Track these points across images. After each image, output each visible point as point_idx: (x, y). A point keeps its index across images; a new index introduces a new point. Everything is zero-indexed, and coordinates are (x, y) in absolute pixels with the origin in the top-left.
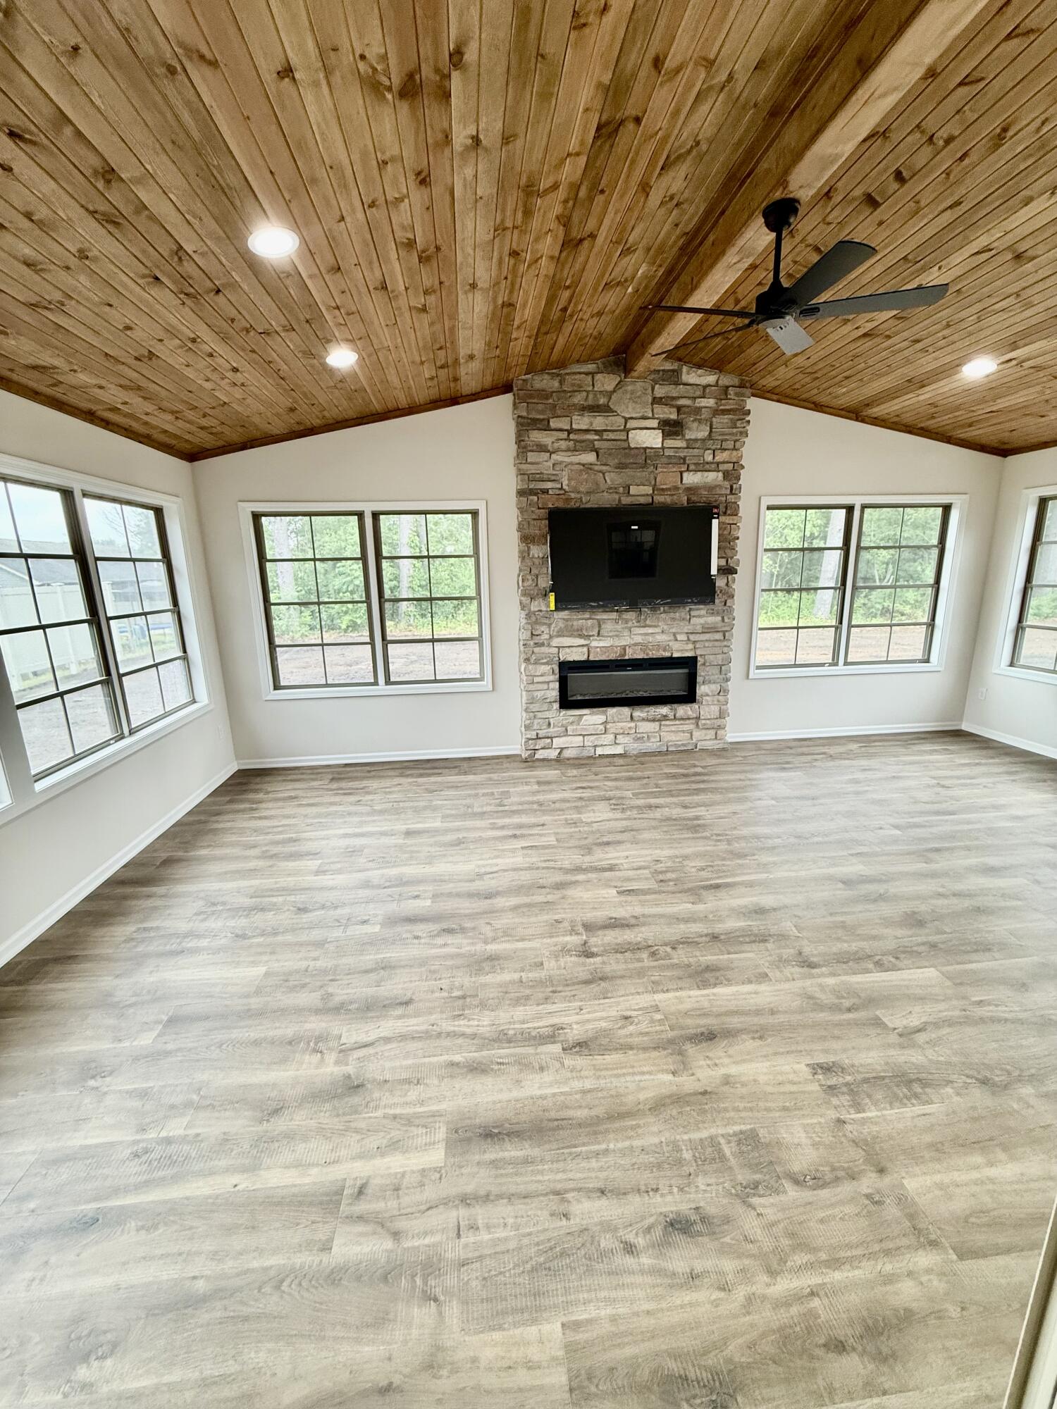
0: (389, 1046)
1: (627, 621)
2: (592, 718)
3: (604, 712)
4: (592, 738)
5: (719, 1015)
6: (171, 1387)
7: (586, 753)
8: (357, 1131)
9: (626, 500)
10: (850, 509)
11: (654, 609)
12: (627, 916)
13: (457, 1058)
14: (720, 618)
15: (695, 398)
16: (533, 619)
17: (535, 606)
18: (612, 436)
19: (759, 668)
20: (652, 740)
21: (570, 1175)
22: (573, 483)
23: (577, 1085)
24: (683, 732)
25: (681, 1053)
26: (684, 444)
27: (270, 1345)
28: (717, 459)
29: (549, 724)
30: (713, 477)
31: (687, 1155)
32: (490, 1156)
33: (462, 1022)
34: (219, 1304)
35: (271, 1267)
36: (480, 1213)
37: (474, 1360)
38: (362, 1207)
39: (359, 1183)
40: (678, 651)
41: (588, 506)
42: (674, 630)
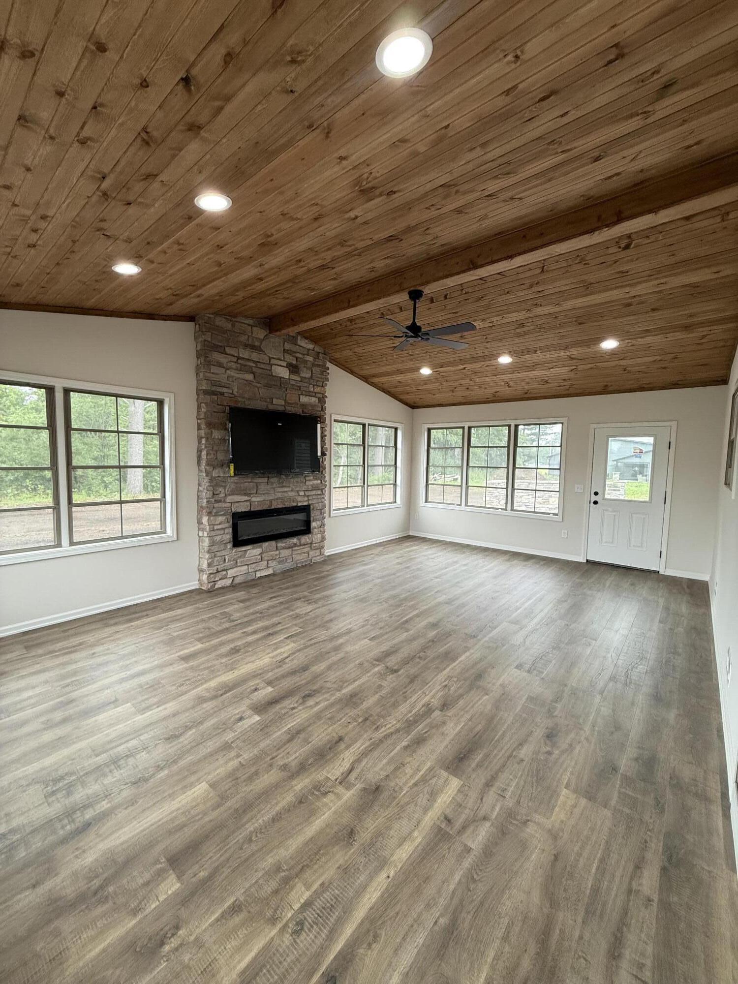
0: (363, 763)
1: (272, 484)
2: (253, 552)
3: (261, 547)
4: (253, 566)
5: (472, 667)
6: (496, 958)
7: (249, 578)
8: (408, 803)
9: (271, 407)
10: (364, 425)
11: (287, 476)
12: (388, 648)
13: (404, 743)
14: (319, 481)
15: (304, 355)
16: (215, 483)
17: (215, 474)
18: (262, 366)
19: (334, 510)
20: (289, 561)
21: (506, 748)
22: (241, 391)
23: (463, 719)
24: (304, 553)
25: (479, 687)
26: (299, 379)
27: (505, 897)
28: (316, 390)
29: (225, 560)
30: (314, 400)
31: (524, 715)
32: (473, 765)
33: (383, 729)
34: (463, 915)
35: (460, 879)
36: (499, 784)
37: (562, 822)
38: (458, 824)
39: (442, 818)
40: (300, 502)
41: (248, 407)
42: (298, 489)
